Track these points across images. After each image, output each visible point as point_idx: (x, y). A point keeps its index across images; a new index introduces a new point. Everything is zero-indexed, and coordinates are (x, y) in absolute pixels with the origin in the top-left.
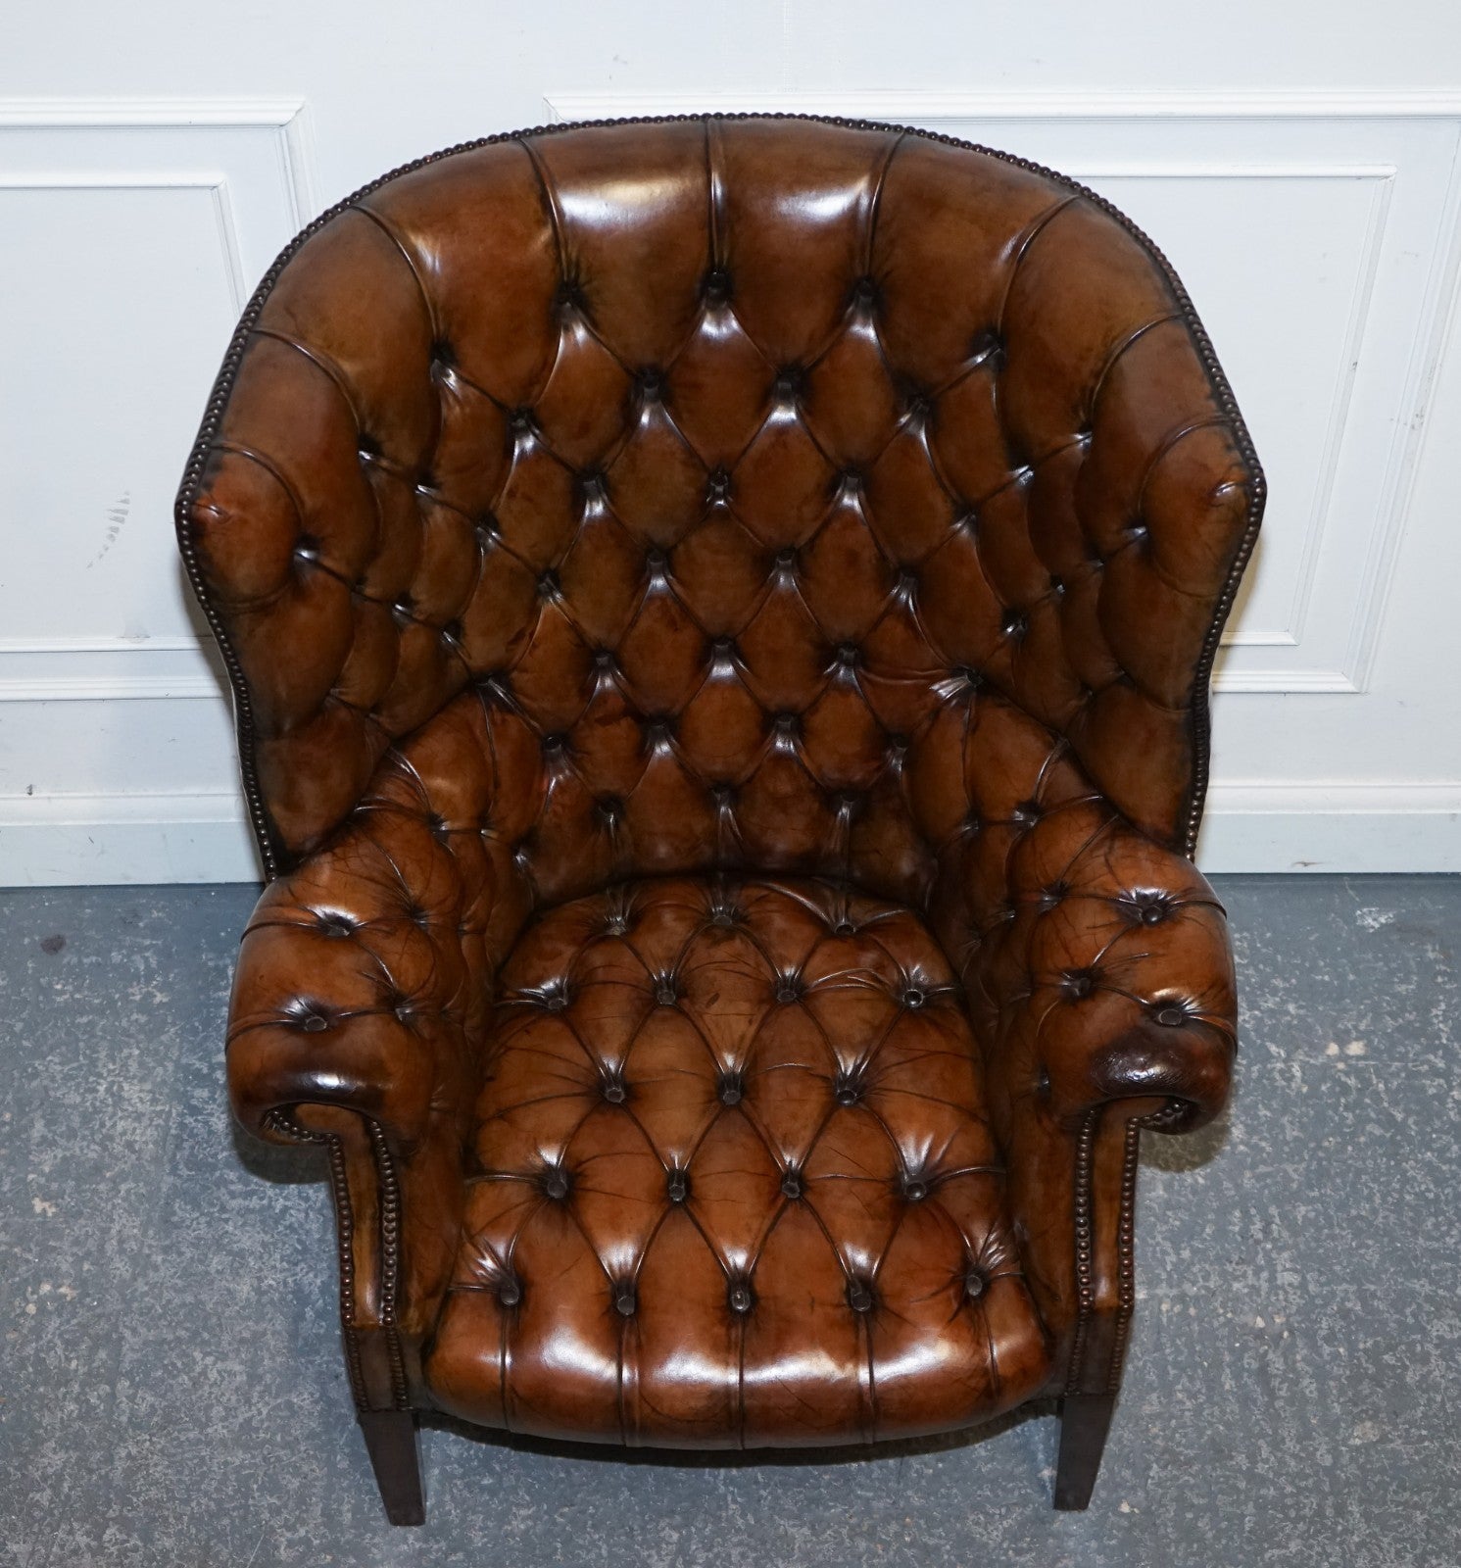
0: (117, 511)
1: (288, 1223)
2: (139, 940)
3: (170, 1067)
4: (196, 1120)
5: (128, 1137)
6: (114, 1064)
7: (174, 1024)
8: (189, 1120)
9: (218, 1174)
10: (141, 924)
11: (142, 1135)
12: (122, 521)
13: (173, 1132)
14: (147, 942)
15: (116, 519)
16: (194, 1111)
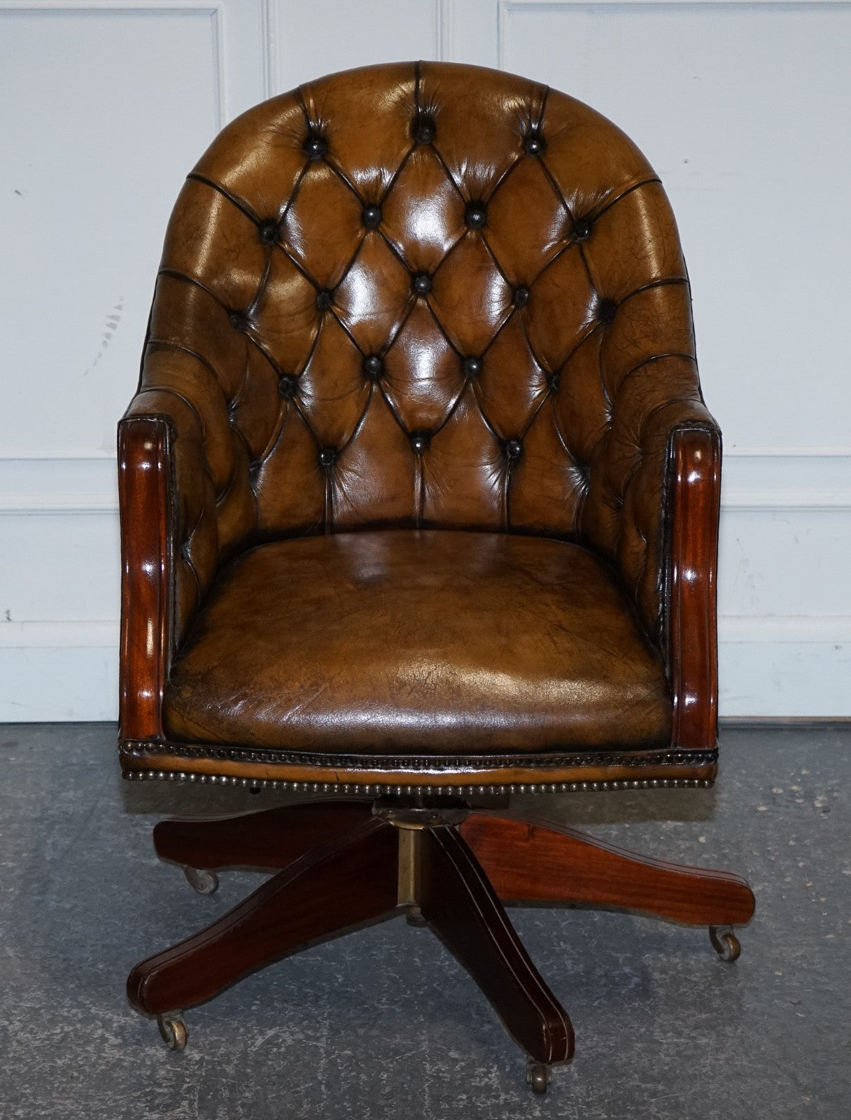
0: (112, 317)
12: (113, 326)
15: (110, 325)
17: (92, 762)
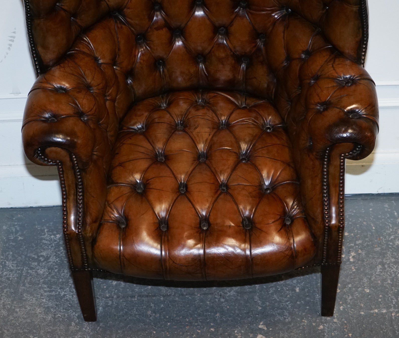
0: (11, 37)
1: (66, 299)
2: (13, 223)
3: (23, 257)
4: (32, 271)
5: (8, 276)
6: (3, 256)
7: (25, 245)
8: (29, 271)
9: (40, 286)
10: (14, 219)
11: (13, 276)
12: (13, 41)
13: (24, 274)
14: (16, 223)
15: (11, 40)
16: (32, 269)
17: (20, 238)
